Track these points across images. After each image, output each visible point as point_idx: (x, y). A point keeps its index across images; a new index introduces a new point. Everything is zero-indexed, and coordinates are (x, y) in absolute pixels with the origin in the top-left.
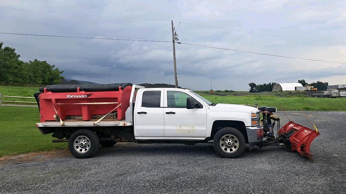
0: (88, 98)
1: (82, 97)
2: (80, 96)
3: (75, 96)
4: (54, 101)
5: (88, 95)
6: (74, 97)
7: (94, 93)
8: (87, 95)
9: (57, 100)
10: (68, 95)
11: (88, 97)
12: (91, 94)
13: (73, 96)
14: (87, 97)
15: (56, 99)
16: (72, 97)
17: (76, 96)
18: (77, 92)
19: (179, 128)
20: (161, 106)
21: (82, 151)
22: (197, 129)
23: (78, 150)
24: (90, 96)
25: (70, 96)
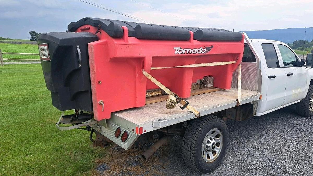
0: (207, 54)
1: (200, 52)
2: (197, 51)
4: (150, 62)
5: (208, 49)
6: (187, 52)
7: (215, 45)
8: (206, 48)
9: (156, 60)
10: (177, 48)
12: (212, 46)
13: (185, 50)
14: (207, 52)
15: (153, 57)
16: (183, 51)
18: (190, 42)
19: (293, 93)
20: (280, 66)
21: (210, 157)
22: (302, 91)
23: (205, 157)
24: (211, 49)
25: (180, 49)
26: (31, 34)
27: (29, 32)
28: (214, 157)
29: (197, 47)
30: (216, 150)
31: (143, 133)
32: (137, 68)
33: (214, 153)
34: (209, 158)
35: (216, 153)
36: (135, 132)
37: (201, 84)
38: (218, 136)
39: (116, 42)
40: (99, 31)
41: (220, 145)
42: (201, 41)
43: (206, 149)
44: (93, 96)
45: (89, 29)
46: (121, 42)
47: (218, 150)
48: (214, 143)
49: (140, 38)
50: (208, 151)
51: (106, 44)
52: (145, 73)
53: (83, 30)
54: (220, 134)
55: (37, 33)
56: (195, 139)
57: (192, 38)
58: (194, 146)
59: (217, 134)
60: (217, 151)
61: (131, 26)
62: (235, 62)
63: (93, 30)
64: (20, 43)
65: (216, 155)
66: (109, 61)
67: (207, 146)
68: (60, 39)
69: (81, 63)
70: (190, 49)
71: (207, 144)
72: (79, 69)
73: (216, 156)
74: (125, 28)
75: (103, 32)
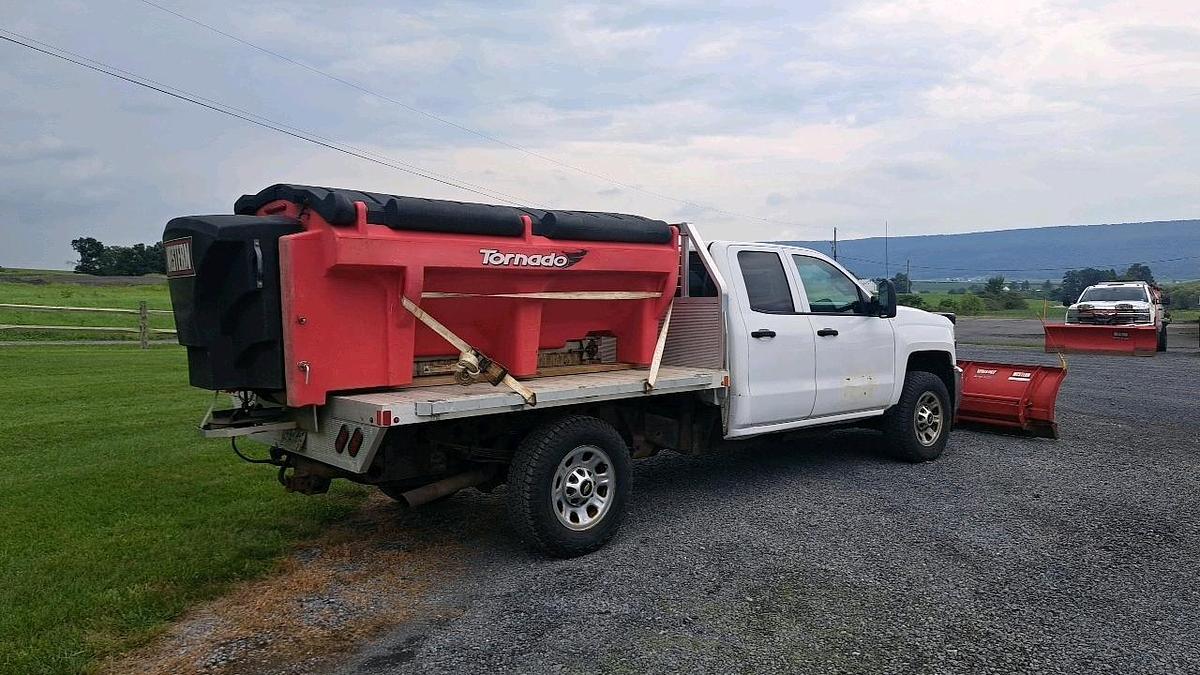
0: (570, 268)
1: (551, 264)
2: (541, 260)
3: (518, 256)
4: (416, 276)
5: (573, 257)
6: (516, 263)
7: (595, 250)
8: (568, 255)
9: (435, 276)
10: (488, 252)
11: (571, 264)
12: (584, 252)
13: (509, 256)
14: (569, 264)
15: (425, 268)
16: (505, 259)
17: (524, 257)
18: (524, 239)
19: (846, 384)
20: (796, 310)
21: (580, 520)
22: (878, 383)
23: (566, 517)
24: (580, 260)
25: (498, 255)
26: (82, 250)
27: (74, 242)
28: (591, 520)
29: (543, 252)
30: (597, 504)
31: (393, 424)
32: (389, 294)
33: (592, 510)
34: (578, 521)
35: (597, 512)
36: (375, 423)
37: (581, 354)
38: (601, 468)
39: (339, 233)
40: (305, 211)
41: (608, 492)
42: (552, 238)
43: (568, 495)
44: (285, 350)
45: (283, 208)
46: (350, 234)
47: (602, 504)
48: (585, 483)
49: (396, 228)
50: (573, 501)
51: (316, 238)
52: (406, 303)
53: (269, 212)
54: (607, 461)
55: (106, 244)
56: (534, 465)
57: (528, 231)
58: (529, 480)
59: (597, 461)
60: (601, 507)
61: (378, 202)
62: (657, 294)
63: (292, 211)
64: (38, 282)
65: (596, 516)
66: (325, 277)
67: (569, 488)
68: (219, 226)
69: (261, 278)
70: (522, 256)
71: (569, 484)
72: (258, 292)
73: (599, 518)
74: (361, 205)
75: (313, 214)
